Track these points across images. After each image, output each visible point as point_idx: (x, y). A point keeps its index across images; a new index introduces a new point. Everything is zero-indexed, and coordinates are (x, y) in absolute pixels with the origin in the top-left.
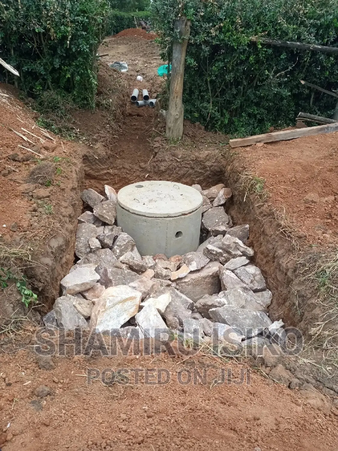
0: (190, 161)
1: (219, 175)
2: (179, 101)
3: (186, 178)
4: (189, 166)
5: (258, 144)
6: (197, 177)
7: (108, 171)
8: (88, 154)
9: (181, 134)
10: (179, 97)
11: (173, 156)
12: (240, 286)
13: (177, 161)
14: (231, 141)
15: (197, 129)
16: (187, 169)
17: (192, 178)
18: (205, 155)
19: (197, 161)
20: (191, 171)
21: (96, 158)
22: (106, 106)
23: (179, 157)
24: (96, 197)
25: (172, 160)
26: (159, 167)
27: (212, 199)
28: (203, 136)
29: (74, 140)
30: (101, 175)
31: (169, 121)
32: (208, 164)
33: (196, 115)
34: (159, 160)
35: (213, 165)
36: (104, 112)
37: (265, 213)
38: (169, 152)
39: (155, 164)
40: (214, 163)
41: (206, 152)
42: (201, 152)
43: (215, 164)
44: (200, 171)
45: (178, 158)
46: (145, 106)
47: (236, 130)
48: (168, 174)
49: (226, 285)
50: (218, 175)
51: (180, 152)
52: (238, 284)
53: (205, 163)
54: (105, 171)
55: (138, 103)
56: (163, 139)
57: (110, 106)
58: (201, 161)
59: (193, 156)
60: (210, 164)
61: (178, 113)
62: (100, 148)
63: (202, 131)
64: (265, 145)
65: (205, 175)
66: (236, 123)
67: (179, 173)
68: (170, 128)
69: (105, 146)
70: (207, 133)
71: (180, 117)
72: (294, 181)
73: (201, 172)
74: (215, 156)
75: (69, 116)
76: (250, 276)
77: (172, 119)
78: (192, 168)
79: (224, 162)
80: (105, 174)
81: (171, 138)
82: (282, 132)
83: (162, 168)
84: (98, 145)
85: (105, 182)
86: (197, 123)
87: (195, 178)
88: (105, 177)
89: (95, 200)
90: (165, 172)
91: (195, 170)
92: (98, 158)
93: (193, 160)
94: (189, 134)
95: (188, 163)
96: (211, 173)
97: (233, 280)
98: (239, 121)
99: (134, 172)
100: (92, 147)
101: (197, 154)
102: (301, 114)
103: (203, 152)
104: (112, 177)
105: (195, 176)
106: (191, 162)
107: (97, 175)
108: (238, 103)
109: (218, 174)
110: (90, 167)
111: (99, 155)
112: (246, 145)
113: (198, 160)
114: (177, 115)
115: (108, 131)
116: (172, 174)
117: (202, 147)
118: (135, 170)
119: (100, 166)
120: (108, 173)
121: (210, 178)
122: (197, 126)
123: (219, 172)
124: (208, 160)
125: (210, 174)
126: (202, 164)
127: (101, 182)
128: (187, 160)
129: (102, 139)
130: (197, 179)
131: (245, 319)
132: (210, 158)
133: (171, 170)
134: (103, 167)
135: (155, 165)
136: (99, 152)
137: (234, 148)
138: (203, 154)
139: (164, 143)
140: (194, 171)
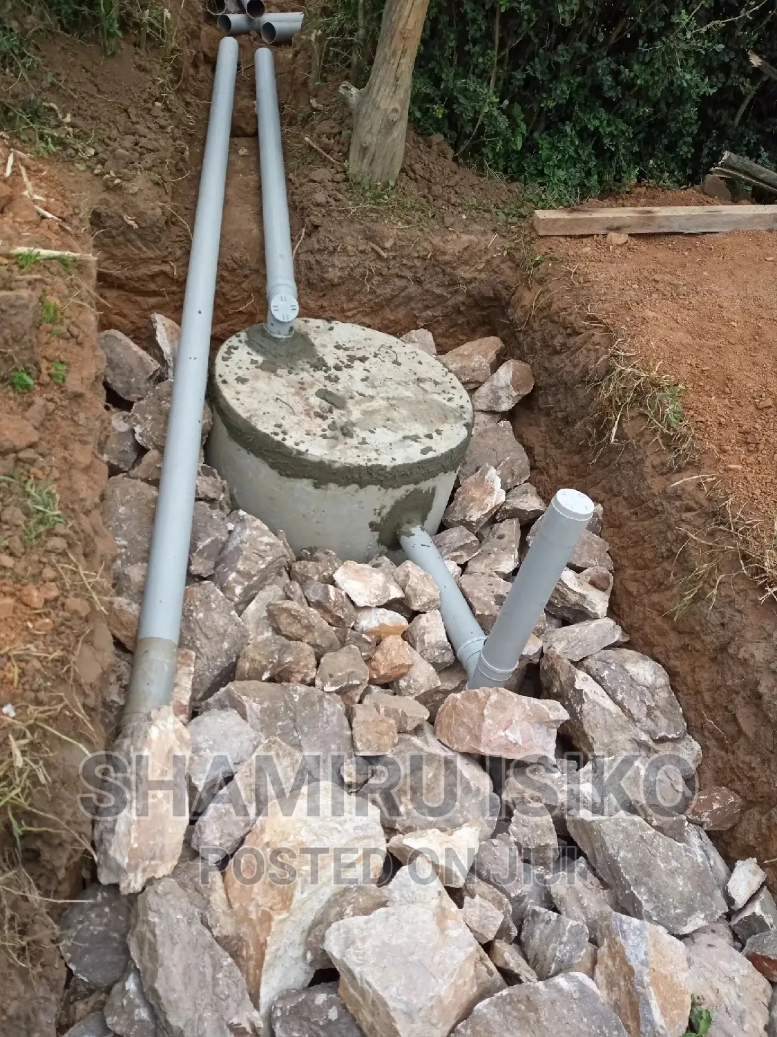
0: (416, 261)
1: (488, 307)
2: (407, 65)
3: (397, 307)
4: (409, 274)
5: (612, 235)
6: (427, 307)
7: (166, 268)
8: (102, 209)
9: (397, 170)
10: (409, 52)
11: (368, 239)
12: (627, 736)
13: (379, 257)
14: (540, 214)
15: (434, 156)
16: (402, 283)
17: (413, 309)
18: (459, 247)
19: (435, 262)
20: (413, 289)
21: (130, 227)
22: (149, 30)
23: (388, 245)
24: (134, 363)
25: (363, 252)
26: (323, 269)
27: (472, 386)
28: (452, 183)
29: (55, 154)
30: (140, 279)
31: (367, 123)
32: (464, 273)
33: (439, 111)
34: (326, 248)
35: (475, 279)
36: (142, 52)
37: (692, 504)
38: (358, 226)
39: (311, 259)
40: (480, 271)
41: (465, 237)
42: (449, 238)
43: (483, 276)
44: (438, 291)
45: (383, 249)
46: (247, 33)
47: (541, 173)
48: (347, 293)
49: (590, 734)
50: (484, 309)
51: (392, 230)
52: (623, 729)
53: (454, 268)
54: (156, 268)
55: (227, 20)
56: (339, 177)
57: (163, 33)
58: (446, 263)
59: (425, 244)
60: (468, 276)
61: (398, 106)
62: (146, 192)
63: (449, 163)
64: (633, 242)
65: (450, 303)
66: (544, 153)
67: (379, 291)
68: (364, 150)
69: (157, 184)
70: (462, 172)
71: (401, 118)
72: (770, 407)
73: (439, 296)
74: (486, 250)
75: (33, 58)
76: (642, 693)
77: (377, 121)
78: (419, 282)
79: (508, 273)
80: (153, 277)
81: (366, 181)
82: (681, 211)
83: (333, 274)
84: (139, 183)
85: (153, 301)
86: (437, 138)
87: (421, 311)
88: (152, 287)
89: (131, 371)
90: (339, 284)
91: (426, 288)
92: (136, 226)
93: (424, 258)
94: (414, 171)
95: (410, 264)
96: (469, 301)
97: (610, 720)
98: (554, 147)
99: (246, 276)
100: (119, 187)
101: (436, 240)
102: (729, 158)
103: (455, 236)
104: (174, 288)
105: (420, 305)
106: (418, 263)
107: (127, 278)
108: (563, 92)
109: (485, 305)
110: (105, 252)
111: (139, 216)
112: (578, 233)
113: (440, 258)
114: (395, 110)
115: (162, 127)
116: (356, 293)
117: (452, 220)
118: (247, 272)
119: (139, 249)
120: (163, 273)
121: (459, 312)
122: (435, 147)
123: (489, 299)
124: (466, 263)
125: (463, 303)
126: (449, 270)
127: (139, 299)
128: (409, 257)
129: (149, 159)
130: (424, 314)
131: (673, 873)
132: (471, 256)
133: (357, 282)
134: (151, 254)
135: (313, 262)
136: (142, 206)
137: (542, 237)
138: (455, 243)
139: (339, 191)
140: (420, 290)
